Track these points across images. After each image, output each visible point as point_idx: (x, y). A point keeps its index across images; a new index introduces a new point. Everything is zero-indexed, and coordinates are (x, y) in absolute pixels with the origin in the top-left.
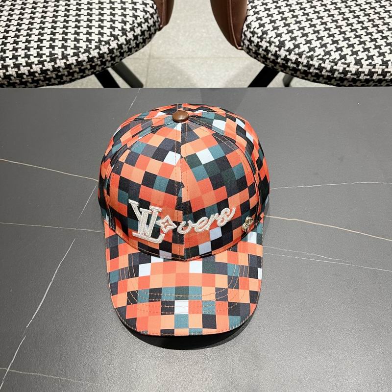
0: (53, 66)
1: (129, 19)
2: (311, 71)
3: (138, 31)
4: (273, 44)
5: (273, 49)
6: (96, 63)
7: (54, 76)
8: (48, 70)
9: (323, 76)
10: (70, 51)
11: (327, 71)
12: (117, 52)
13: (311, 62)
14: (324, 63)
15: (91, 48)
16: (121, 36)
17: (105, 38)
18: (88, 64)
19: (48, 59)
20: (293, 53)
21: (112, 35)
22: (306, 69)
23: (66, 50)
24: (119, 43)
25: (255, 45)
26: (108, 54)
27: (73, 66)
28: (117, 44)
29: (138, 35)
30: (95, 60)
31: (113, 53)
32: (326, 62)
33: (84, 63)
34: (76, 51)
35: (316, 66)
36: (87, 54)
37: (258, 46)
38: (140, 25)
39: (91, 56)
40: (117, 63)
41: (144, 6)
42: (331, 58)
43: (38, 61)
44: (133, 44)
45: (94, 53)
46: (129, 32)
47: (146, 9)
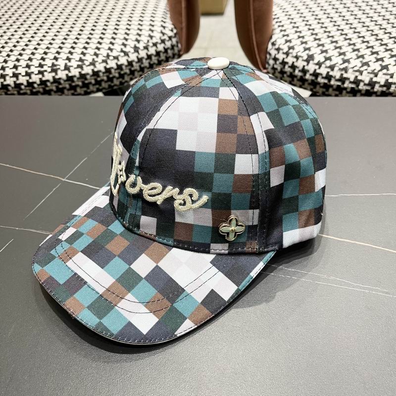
0: (54, 77)
1: (144, 39)
2: (345, 85)
3: (152, 51)
4: (300, 59)
5: (300, 64)
6: (102, 78)
7: (54, 88)
8: (48, 81)
9: (360, 91)
10: (74, 63)
11: (365, 85)
12: (126, 69)
13: (345, 75)
14: (362, 75)
15: (97, 61)
16: (133, 53)
17: (115, 53)
18: (93, 78)
19: (49, 70)
20: (323, 66)
21: (122, 51)
22: (339, 83)
23: (70, 61)
24: (130, 60)
25: (280, 63)
26: (115, 70)
27: (75, 79)
28: (127, 60)
29: (152, 55)
30: (101, 74)
31: (122, 69)
32: (363, 74)
33: (88, 77)
34: (80, 63)
35: (352, 79)
36: (92, 67)
37: (284, 63)
38: (155, 45)
39: (96, 70)
40: (126, 82)
41: (162, 28)
42: (370, 69)
43: (39, 71)
44: (146, 63)
45: (100, 67)
46: (142, 50)
47: (164, 31)
